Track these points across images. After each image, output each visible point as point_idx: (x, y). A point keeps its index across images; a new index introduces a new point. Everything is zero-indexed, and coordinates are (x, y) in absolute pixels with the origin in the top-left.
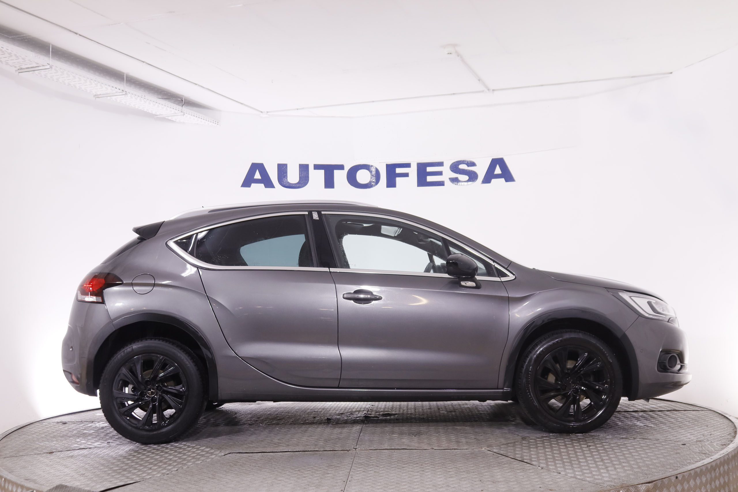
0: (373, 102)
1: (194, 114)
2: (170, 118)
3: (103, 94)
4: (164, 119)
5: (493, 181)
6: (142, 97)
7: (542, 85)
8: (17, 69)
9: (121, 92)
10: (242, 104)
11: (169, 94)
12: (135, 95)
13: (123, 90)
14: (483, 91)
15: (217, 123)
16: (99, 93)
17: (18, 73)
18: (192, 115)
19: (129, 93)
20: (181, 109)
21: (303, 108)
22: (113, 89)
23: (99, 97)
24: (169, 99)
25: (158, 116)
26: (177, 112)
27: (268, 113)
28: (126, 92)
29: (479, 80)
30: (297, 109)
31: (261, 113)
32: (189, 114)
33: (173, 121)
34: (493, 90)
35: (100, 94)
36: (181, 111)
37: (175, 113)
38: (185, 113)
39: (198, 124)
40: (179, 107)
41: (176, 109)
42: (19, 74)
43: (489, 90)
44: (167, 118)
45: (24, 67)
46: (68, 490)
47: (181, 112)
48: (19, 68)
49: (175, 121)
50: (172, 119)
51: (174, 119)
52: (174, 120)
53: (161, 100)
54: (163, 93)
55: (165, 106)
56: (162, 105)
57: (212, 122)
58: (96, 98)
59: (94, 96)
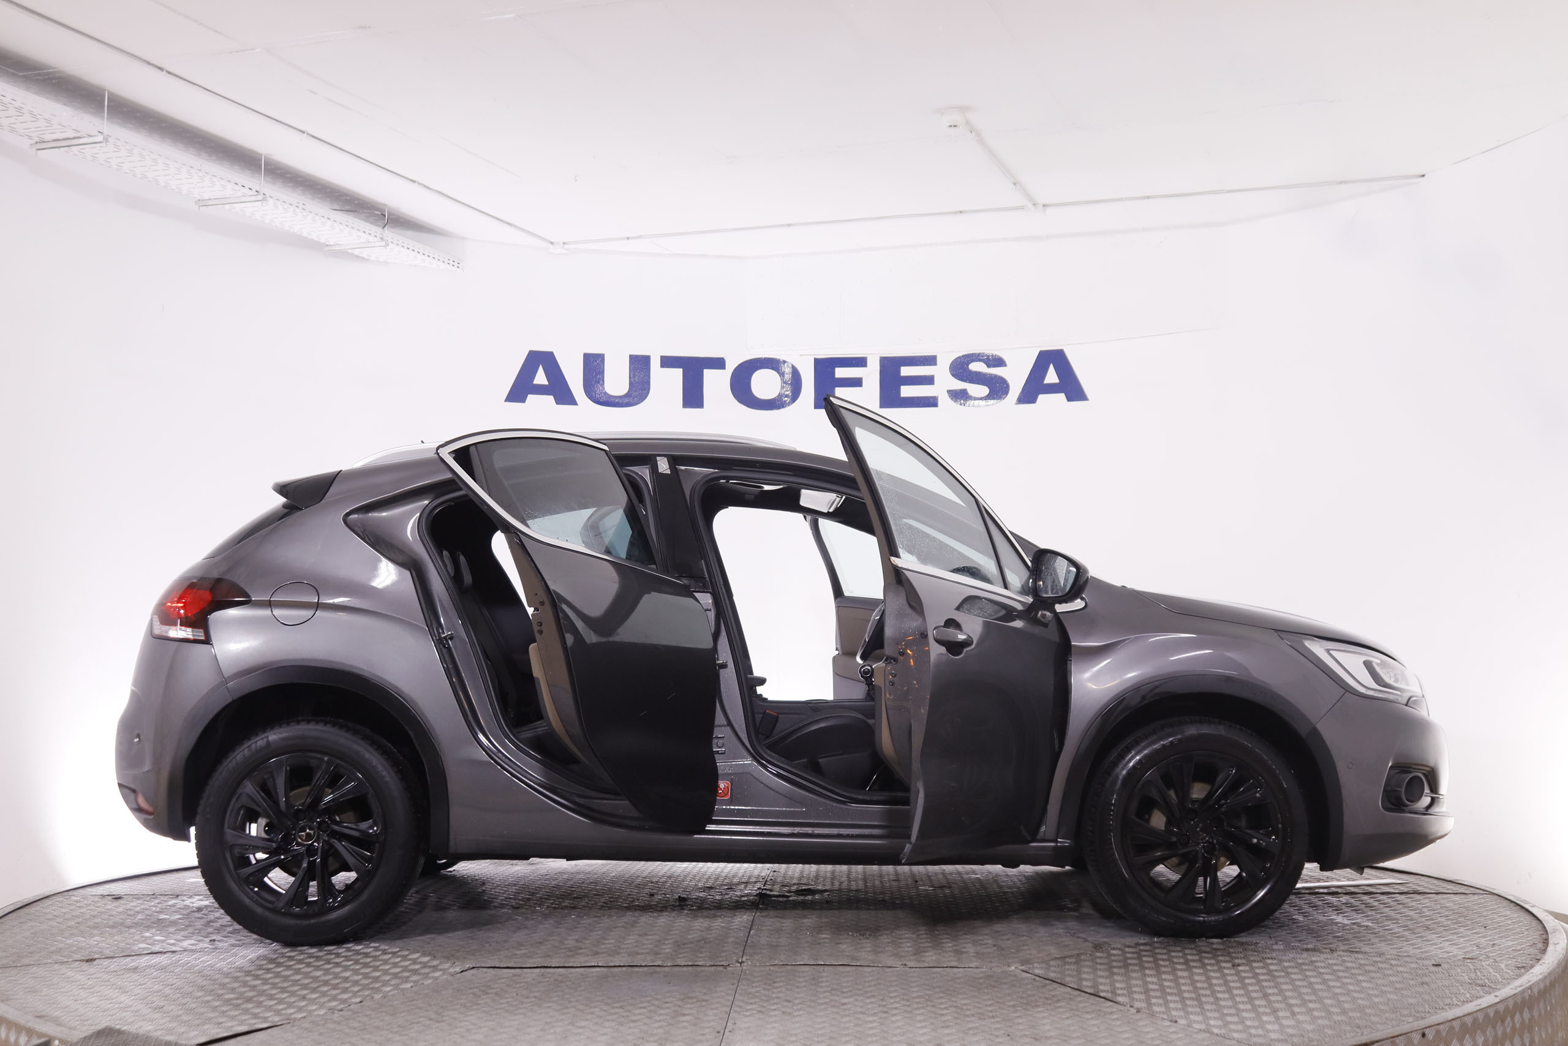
0: (789, 225)
1: (409, 244)
2: (356, 252)
3: (215, 199)
4: (345, 255)
6: (297, 207)
7: (1148, 197)
8: (34, 142)
9: (254, 195)
10: (510, 224)
11: (357, 202)
12: (284, 202)
13: (257, 191)
14: (1022, 208)
15: (456, 264)
16: (206, 197)
17: (34, 150)
18: (403, 246)
19: (271, 197)
20: (382, 234)
21: (640, 237)
22: (236, 187)
23: (207, 205)
24: (356, 211)
25: (332, 248)
26: (371, 238)
27: (566, 246)
28: (264, 194)
29: (1015, 184)
30: (628, 238)
31: (551, 246)
32: (398, 244)
33: (363, 258)
34: (1044, 206)
35: (210, 199)
36: (382, 238)
37: (369, 242)
39: (416, 266)
40: (376, 230)
41: (370, 234)
42: (38, 151)
43: (1035, 205)
44: (350, 251)
45: (48, 137)
46: (124, 1039)
47: (380, 240)
48: (37, 139)
49: (368, 260)
50: (361, 255)
51: (365, 254)
52: (366, 257)
53: (339, 213)
54: (344, 198)
55: (347, 226)
56: (341, 223)
57: (447, 261)
58: (199, 206)
59: (196, 203)
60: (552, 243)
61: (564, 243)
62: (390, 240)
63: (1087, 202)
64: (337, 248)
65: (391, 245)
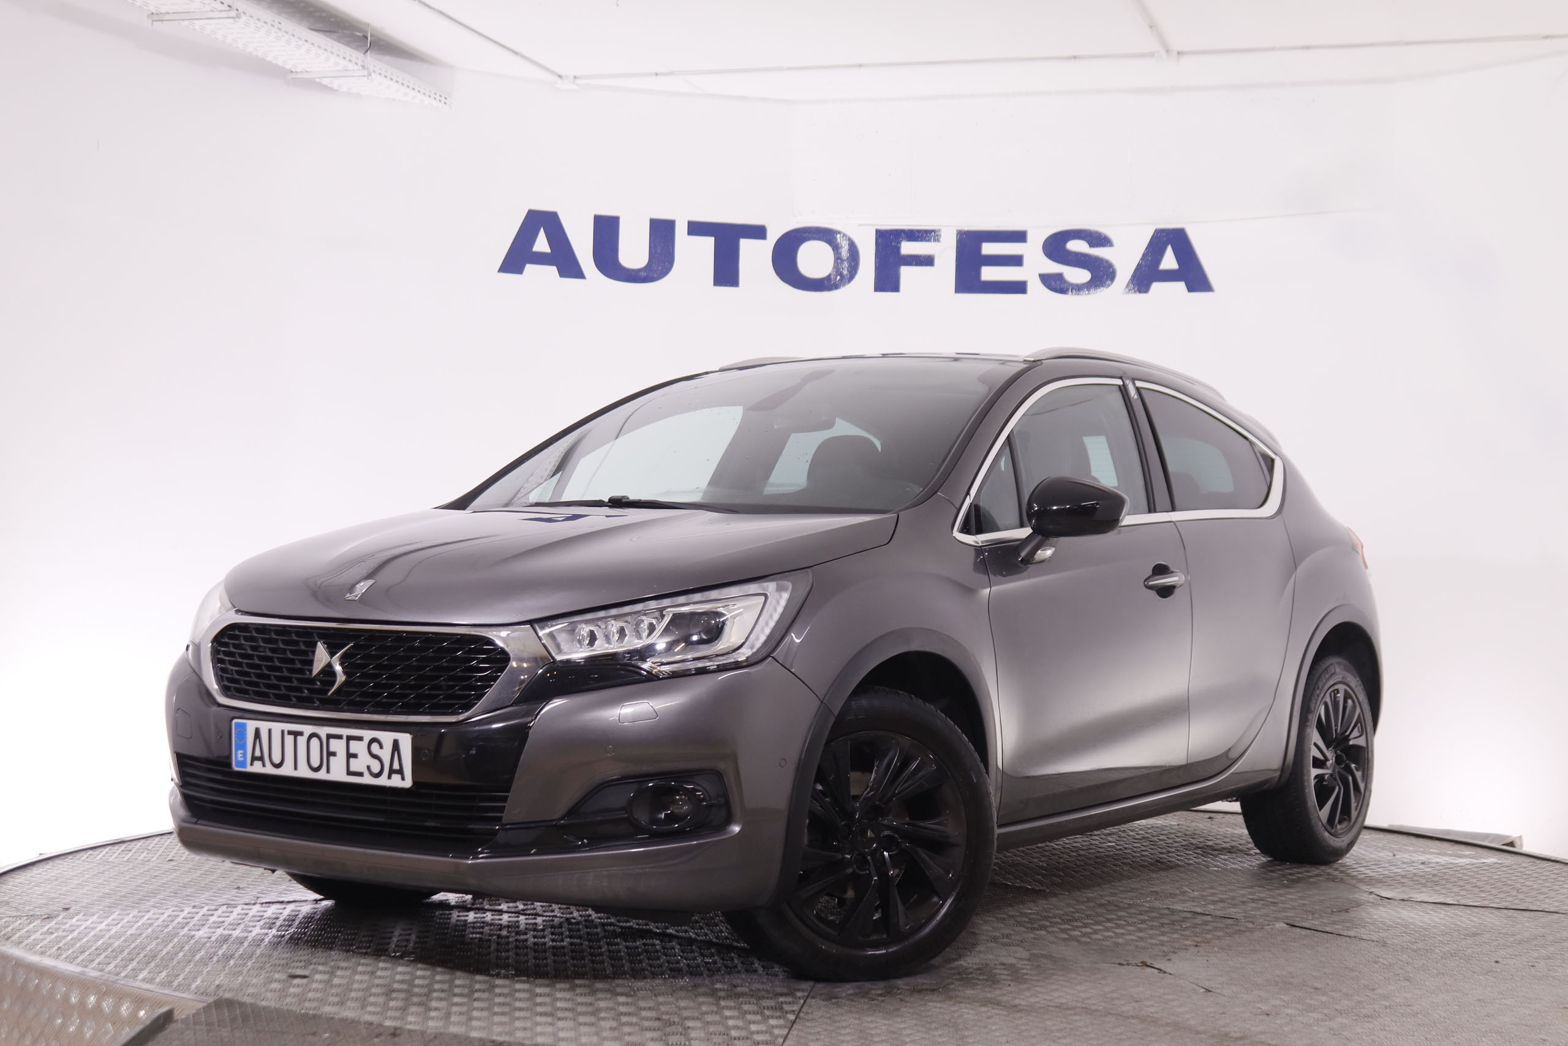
0: (860, 66)
1: (392, 74)
2: (325, 82)
3: (174, 13)
4: (312, 84)
5: (1156, 286)
6: (273, 26)
7: (1308, 48)
9: (225, 11)
10: (516, 53)
11: (333, 20)
12: (258, 20)
13: (229, 6)
14: (1152, 55)
15: (443, 99)
16: (163, 11)
18: (386, 77)
19: (244, 13)
20: (363, 61)
21: (672, 73)
22: (207, 1)
23: (162, 20)
24: (335, 32)
25: (298, 76)
26: (350, 66)
27: (578, 81)
28: (237, 10)
29: (1151, 27)
30: (657, 74)
31: (558, 79)
32: (380, 74)
33: (331, 89)
34: (1179, 53)
35: (168, 13)
36: (363, 66)
37: (346, 70)
38: (371, 70)
39: (394, 100)
40: (356, 55)
41: (350, 61)
43: (1168, 51)
44: (318, 80)
47: (361, 68)
49: (336, 91)
50: (329, 85)
51: (335, 83)
52: (335, 87)
53: (315, 33)
54: (318, 14)
55: (326, 50)
56: (319, 47)
57: (433, 96)
58: (153, 21)
59: (148, 16)
60: (560, 77)
61: (575, 77)
62: (372, 68)
63: (1233, 51)
64: (305, 76)
65: (373, 75)
